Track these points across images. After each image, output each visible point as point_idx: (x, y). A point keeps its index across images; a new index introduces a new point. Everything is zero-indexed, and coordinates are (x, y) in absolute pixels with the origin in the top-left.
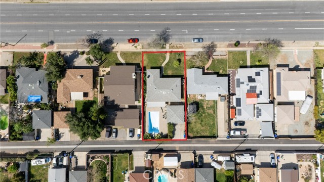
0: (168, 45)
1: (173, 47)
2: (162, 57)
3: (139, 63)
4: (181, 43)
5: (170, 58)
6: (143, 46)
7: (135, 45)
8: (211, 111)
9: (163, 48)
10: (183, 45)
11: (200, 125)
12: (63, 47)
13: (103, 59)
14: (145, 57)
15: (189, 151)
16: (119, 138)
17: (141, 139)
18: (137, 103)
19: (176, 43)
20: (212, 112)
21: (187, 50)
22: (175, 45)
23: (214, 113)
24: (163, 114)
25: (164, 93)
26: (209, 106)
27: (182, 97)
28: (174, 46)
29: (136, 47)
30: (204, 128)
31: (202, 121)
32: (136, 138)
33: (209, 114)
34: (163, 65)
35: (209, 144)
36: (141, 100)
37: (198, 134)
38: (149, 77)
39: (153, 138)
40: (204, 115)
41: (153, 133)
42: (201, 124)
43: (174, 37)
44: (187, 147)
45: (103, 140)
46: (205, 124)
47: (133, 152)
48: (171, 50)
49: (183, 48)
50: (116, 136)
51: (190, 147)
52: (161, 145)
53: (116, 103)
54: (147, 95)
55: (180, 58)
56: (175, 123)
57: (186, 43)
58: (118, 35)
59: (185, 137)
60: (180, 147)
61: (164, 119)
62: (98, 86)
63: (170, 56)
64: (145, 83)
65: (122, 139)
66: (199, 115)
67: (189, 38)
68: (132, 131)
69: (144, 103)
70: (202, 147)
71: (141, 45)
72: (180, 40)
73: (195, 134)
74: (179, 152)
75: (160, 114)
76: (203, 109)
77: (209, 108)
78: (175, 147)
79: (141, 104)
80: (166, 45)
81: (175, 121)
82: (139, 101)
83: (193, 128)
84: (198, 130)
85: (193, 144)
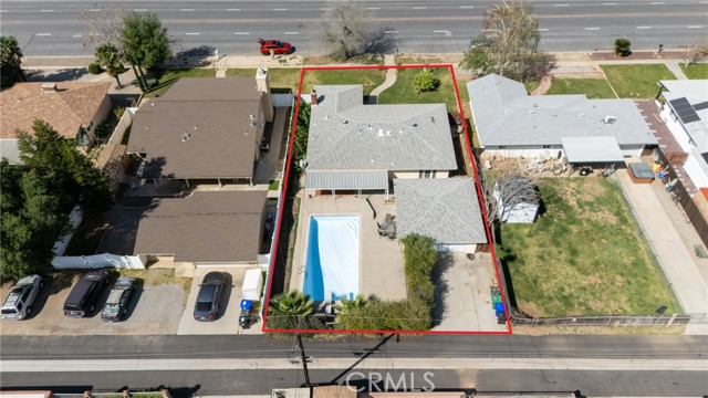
0: (389, 58)
1: (407, 61)
2: (369, 76)
4: (432, 54)
6: (306, 60)
7: (282, 58)
8: (607, 217)
9: (375, 61)
11: (570, 270)
14: (311, 76)
16: (143, 322)
19: (417, 54)
20: (613, 220)
22: (414, 57)
23: (624, 221)
24: (379, 222)
26: (590, 199)
28: (410, 59)
29: (285, 61)
30: (593, 279)
31: (574, 252)
32: (230, 324)
33: (599, 228)
34: (375, 93)
35: (652, 355)
38: (321, 99)
40: (574, 229)
42: (572, 263)
43: (408, 43)
45: (47, 333)
46: (596, 264)
49: (441, 61)
50: (125, 312)
55: (437, 77)
57: (448, 54)
58: (232, 41)
59: (502, 319)
61: (386, 238)
63: (398, 74)
65: (154, 329)
66: (552, 229)
67: (457, 45)
69: (292, 187)
70: (619, 374)
71: (300, 58)
72: (431, 49)
75: (363, 225)
76: (567, 208)
77: (590, 204)
79: (278, 193)
80: (383, 56)
81: (442, 231)
82: (272, 182)
83: (535, 282)
84: (567, 289)
85: (558, 355)
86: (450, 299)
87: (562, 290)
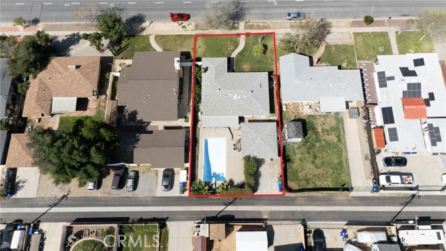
0: (242, 25)
1: (251, 27)
2: (231, 41)
3: (189, 53)
4: (265, 21)
5: (246, 43)
6: (197, 26)
7: (183, 25)
8: (332, 138)
9: (234, 28)
10: (271, 24)
11: (312, 166)
12: (53, 28)
13: (123, 45)
14: (200, 42)
15: (291, 222)
16: (142, 191)
17: (186, 194)
18: (181, 122)
19: (257, 21)
20: (335, 140)
21: (277, 31)
22: (255, 24)
23: (339, 140)
24: (235, 142)
25: (235, 97)
26: (328, 127)
27: (272, 111)
28: (253, 25)
29: (184, 27)
30: (320, 171)
31: (315, 157)
32: (175, 192)
33: (328, 144)
34: (234, 55)
35: (334, 205)
36: (190, 116)
37: (308, 183)
38: (206, 70)
39: (213, 191)
40: (318, 145)
41: (213, 181)
42: (313, 162)
43: (252, 11)
44: (286, 212)
45: (107, 195)
46: (323, 163)
47: (167, 223)
48: (245, 32)
49: (270, 28)
50: (135, 187)
51: (293, 212)
52: (230, 208)
53: (139, 117)
54: (202, 107)
55: (266, 43)
56: (259, 157)
57: (274, 21)
58: (154, 10)
59: (281, 189)
60: (271, 213)
61: (237, 151)
62: (109, 92)
63: (246, 40)
64: (198, 83)
65: (147, 194)
66: (308, 144)
67: (280, 13)
68: (169, 176)
69: (196, 120)
70: (321, 212)
71: (193, 24)
72: (265, 16)
73: (303, 184)
74: (269, 223)
76: (316, 133)
77: (327, 131)
78: (259, 212)
79: (189, 124)
80: (238, 23)
81: (260, 153)
82: (186, 117)
83: (296, 172)
84: (309, 176)
85: (300, 205)
86: (262, 180)
87: (307, 176)
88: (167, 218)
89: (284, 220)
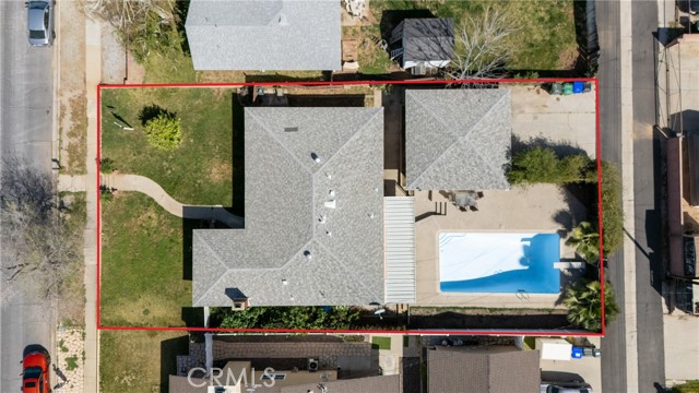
0: (66, 183)
1: (77, 155)
2: (128, 216)
3: (165, 344)
4: (56, 111)
5: (134, 171)
6: (68, 324)
7: (62, 365)
9: (79, 206)
10: (68, 95)
14: (131, 312)
15: (662, 68)
17: (595, 340)
18: (391, 361)
19: (55, 136)
21: (94, 77)
22: (66, 142)
24: (452, 210)
25: (332, 205)
27: (356, 101)
28: (72, 149)
29: (72, 363)
34: (176, 208)
36: (370, 337)
37: (560, 17)
38: (236, 295)
39: (589, 272)
41: (563, 266)
43: (20, 149)
44: (636, 78)
47: (669, 384)
48: (91, 165)
49: (83, 99)
51: (636, 61)
52: (629, 223)
54: (342, 302)
55: (137, 112)
56: (508, 142)
57: (57, 83)
59: (585, 88)
60: (639, 116)
61: (479, 203)
63: (123, 172)
64: (271, 316)
67: (29, 65)
69: (392, 320)
71: (61, 335)
72: (38, 110)
73: (565, 30)
74: (663, 123)
75: (456, 227)
78: (637, 146)
79: (397, 338)
80: (62, 194)
82: (375, 347)
83: (532, 45)
84: (542, 14)
85: (618, 42)
86: (555, 137)
87: (541, 19)
88: (656, 385)
89: (656, 84)
